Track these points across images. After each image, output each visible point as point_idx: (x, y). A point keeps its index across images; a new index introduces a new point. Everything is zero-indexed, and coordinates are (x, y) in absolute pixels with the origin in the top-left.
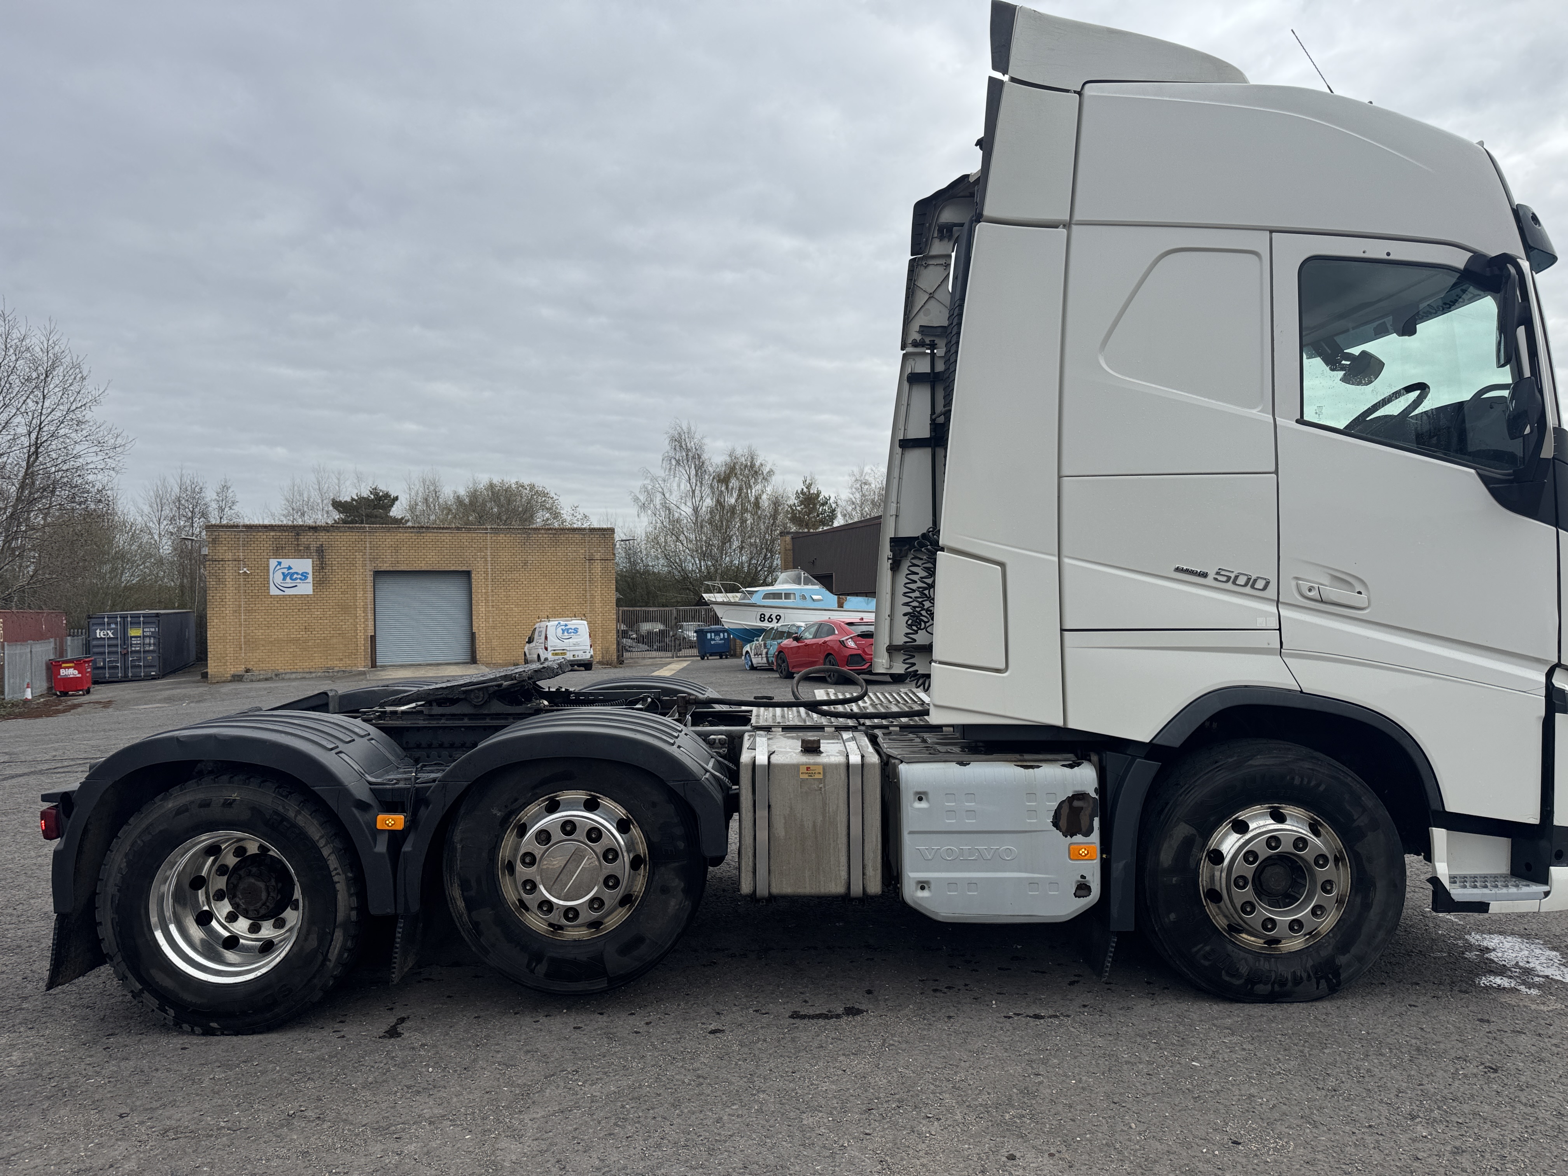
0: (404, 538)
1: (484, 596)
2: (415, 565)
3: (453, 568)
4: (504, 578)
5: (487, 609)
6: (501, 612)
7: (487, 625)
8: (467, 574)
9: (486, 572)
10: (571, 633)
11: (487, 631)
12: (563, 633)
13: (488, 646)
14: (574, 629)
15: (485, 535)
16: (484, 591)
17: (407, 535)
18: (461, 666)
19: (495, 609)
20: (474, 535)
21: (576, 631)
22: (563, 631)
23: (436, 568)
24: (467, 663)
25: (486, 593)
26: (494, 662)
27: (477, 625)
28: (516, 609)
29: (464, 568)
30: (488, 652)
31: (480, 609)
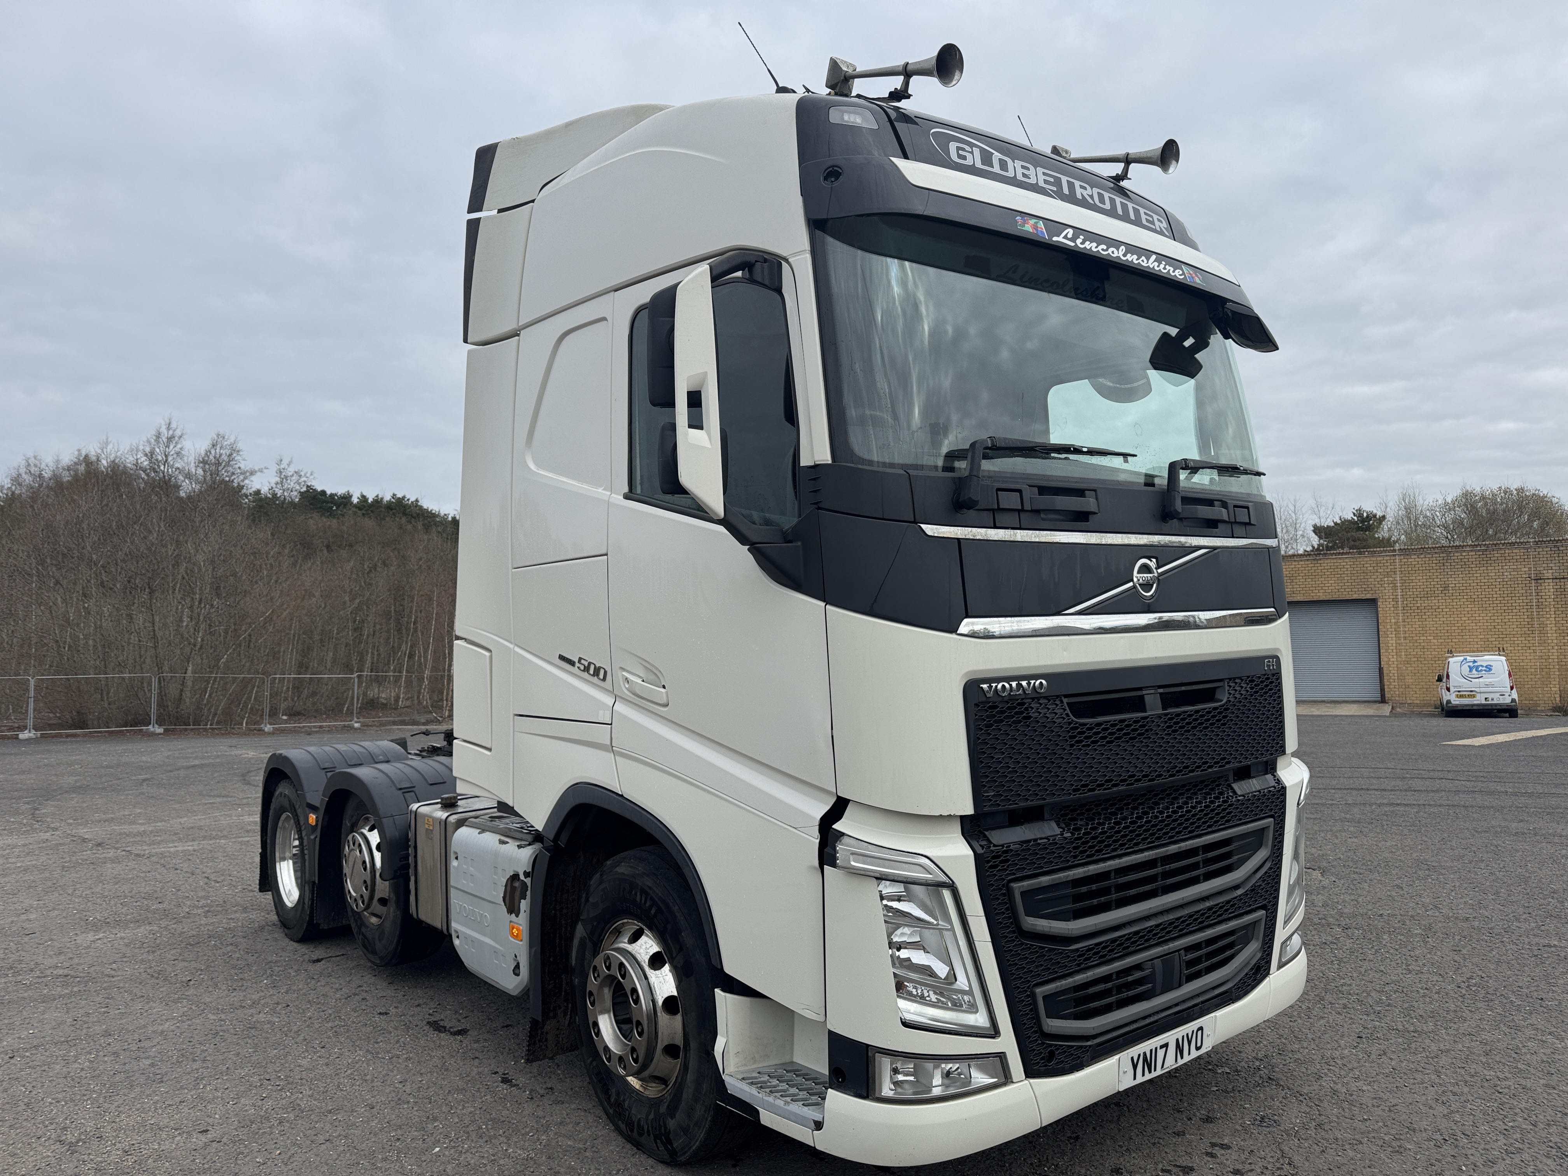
0: (1300, 566)
1: (1393, 627)
2: (1312, 594)
3: (1355, 597)
4: (1419, 605)
5: (1398, 642)
6: (1416, 644)
7: (1399, 659)
8: (1373, 602)
9: (1395, 600)
10: (1481, 670)
11: (1399, 666)
12: (1471, 670)
13: (1401, 684)
14: (1486, 667)
15: (1394, 558)
16: (1393, 621)
17: (1303, 563)
18: (1366, 704)
19: (1408, 641)
20: (1379, 559)
21: (1489, 668)
22: (1471, 669)
23: (1336, 597)
24: (1376, 702)
25: (1396, 623)
26: (1409, 702)
27: (1386, 659)
28: (1436, 641)
29: (1369, 596)
30: (1401, 690)
31: (1390, 640)
